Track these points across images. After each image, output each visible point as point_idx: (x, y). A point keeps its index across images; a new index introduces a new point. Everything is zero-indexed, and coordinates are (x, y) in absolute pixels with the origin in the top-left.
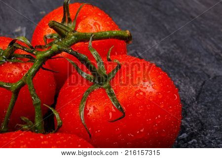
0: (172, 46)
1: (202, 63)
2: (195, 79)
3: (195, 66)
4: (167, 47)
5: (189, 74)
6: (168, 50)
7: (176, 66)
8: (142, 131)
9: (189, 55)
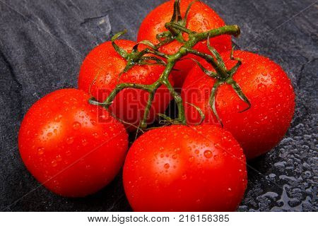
0: (265, 29)
1: (298, 45)
2: (294, 63)
3: (291, 50)
4: (260, 31)
5: (287, 59)
6: (262, 34)
7: (272, 51)
8: (266, 118)
9: (284, 38)
